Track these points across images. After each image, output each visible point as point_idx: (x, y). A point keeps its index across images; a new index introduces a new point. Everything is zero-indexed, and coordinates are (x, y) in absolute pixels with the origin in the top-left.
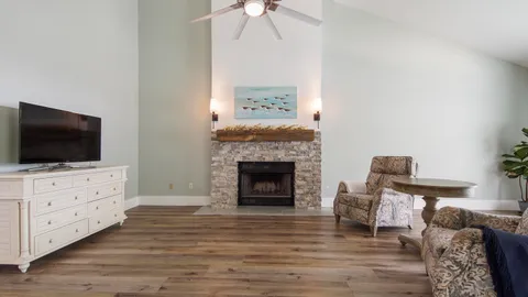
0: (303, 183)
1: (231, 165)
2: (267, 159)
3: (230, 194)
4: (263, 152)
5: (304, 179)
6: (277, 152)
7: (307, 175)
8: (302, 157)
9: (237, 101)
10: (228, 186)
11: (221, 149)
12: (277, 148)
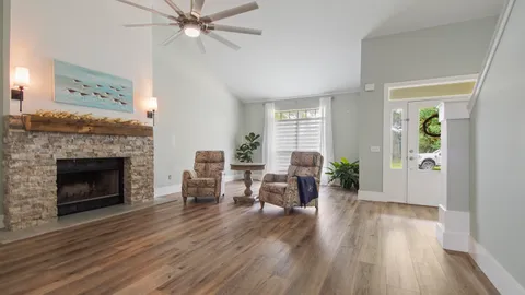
0: (138, 177)
1: (47, 164)
2: (101, 155)
3: (46, 204)
4: (95, 147)
5: (139, 174)
6: (111, 147)
7: (142, 169)
8: (137, 152)
9: (59, 80)
10: (44, 194)
11: (31, 142)
12: (112, 143)
